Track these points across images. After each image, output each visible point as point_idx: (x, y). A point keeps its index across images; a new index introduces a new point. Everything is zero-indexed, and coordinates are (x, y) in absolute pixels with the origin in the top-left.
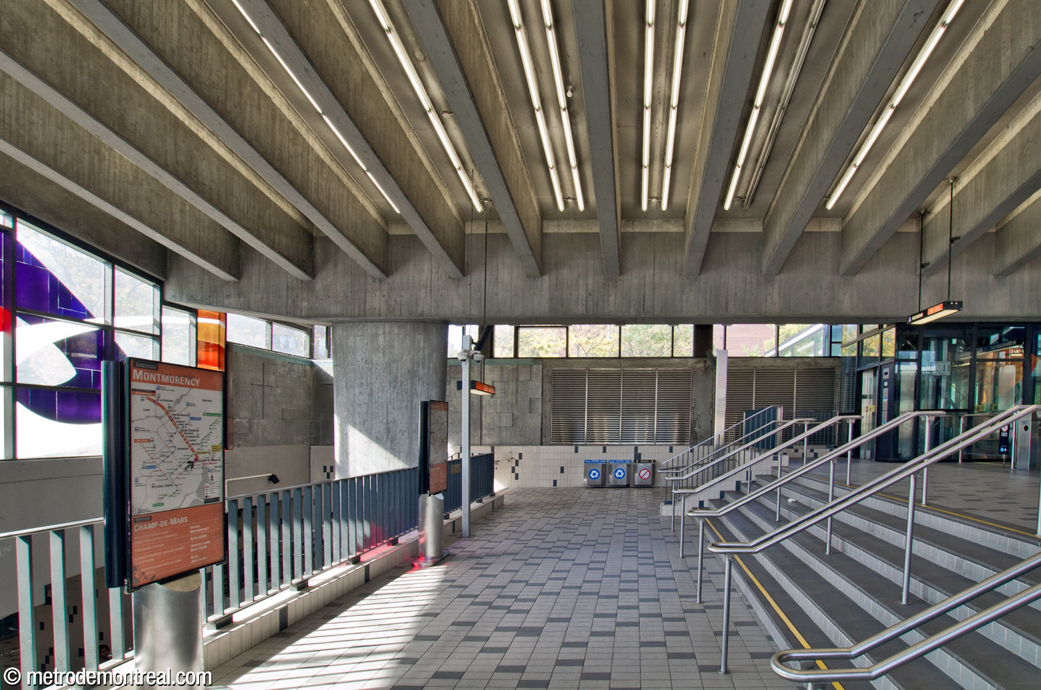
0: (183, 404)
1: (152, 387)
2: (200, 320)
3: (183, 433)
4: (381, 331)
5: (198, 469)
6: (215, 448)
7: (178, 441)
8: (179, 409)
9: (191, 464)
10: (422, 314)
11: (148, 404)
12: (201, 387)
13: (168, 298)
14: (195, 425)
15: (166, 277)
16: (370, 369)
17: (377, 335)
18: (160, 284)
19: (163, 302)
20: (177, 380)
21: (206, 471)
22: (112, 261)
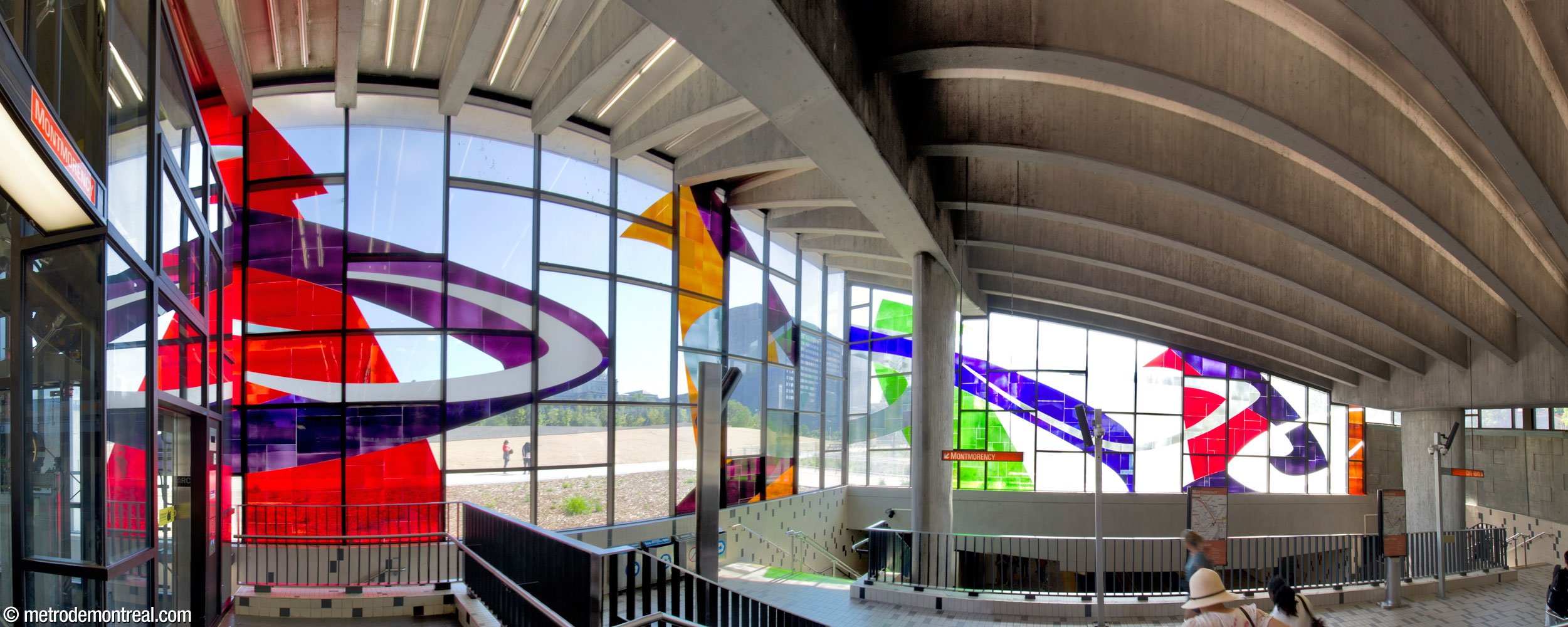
0: (1210, 501)
1: (1199, 496)
2: (1351, 410)
3: (1210, 512)
4: (1423, 419)
5: (1216, 526)
6: (1223, 518)
7: (1208, 515)
8: (1208, 503)
9: (1213, 524)
10: (1444, 405)
11: (1197, 502)
12: (1218, 494)
13: (1333, 401)
14: (1215, 509)
15: (1332, 388)
16: (1419, 448)
17: (1421, 421)
18: (1329, 393)
19: (1331, 403)
20: (1208, 492)
21: (1219, 527)
22: (1308, 385)
